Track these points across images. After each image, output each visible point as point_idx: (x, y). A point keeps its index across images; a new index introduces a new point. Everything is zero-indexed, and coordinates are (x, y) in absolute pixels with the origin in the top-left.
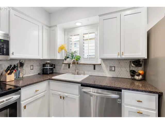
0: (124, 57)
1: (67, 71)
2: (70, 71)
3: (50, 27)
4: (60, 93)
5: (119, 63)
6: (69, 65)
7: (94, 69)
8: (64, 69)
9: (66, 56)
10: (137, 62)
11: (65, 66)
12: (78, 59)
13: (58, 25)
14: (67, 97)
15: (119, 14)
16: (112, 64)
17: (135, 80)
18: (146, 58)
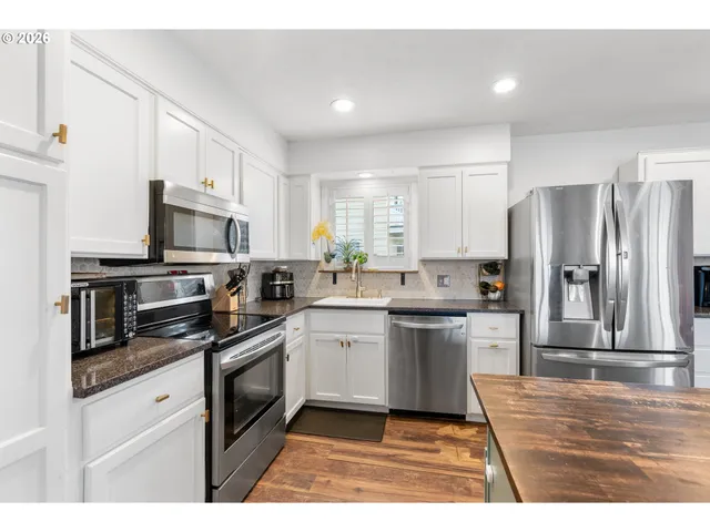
0: (468, 255)
1: (329, 291)
2: (338, 292)
3: (288, 177)
4: (337, 336)
5: (459, 268)
6: (335, 275)
7: (403, 283)
8: (319, 287)
9: (326, 250)
10: (491, 267)
11: (321, 278)
12: (363, 259)
13: (312, 176)
14: (355, 342)
15: (459, 169)
16: (442, 270)
17: (490, 301)
18: (506, 258)
